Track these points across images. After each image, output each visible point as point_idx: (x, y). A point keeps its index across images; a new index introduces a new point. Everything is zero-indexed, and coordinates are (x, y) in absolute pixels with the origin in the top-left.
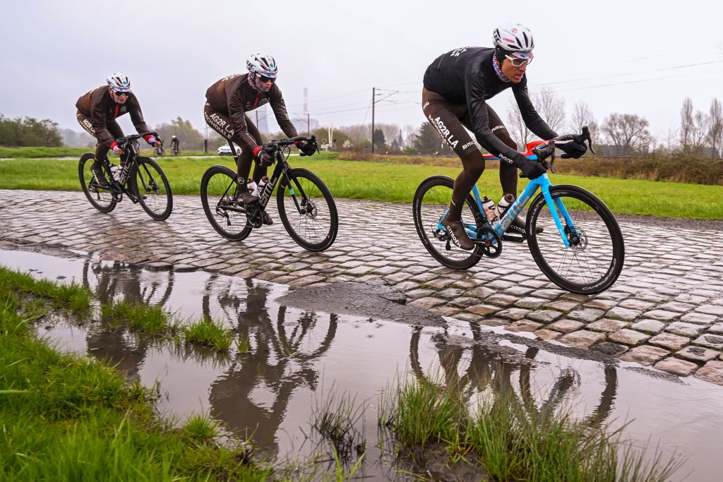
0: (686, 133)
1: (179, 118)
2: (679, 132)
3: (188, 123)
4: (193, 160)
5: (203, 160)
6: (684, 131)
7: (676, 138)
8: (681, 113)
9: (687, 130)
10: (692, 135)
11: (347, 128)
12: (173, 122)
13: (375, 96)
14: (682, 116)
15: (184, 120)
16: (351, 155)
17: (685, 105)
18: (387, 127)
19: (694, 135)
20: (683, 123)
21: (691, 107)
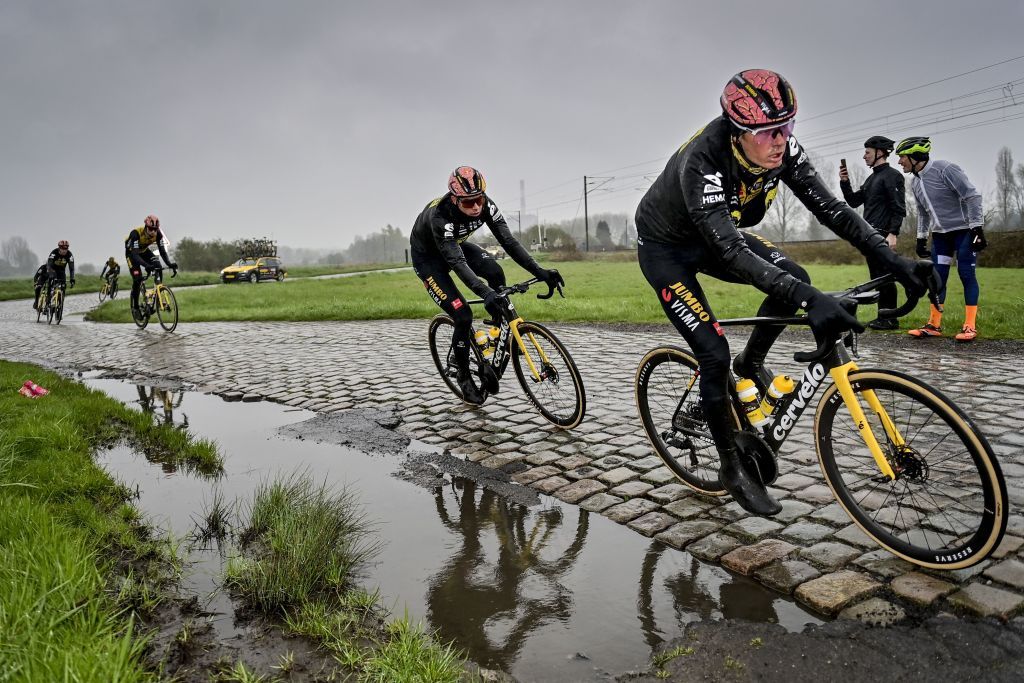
0: (1005, 194)
1: (389, 226)
2: (995, 194)
3: (398, 230)
4: (388, 274)
5: (399, 273)
6: (1002, 193)
7: (991, 203)
8: (997, 170)
9: (1006, 191)
10: (1014, 197)
11: (569, 222)
12: (383, 230)
13: (588, 186)
14: (998, 173)
15: (394, 228)
16: (563, 255)
17: (1001, 159)
18: (616, 218)
19: (1017, 197)
20: (1000, 183)
21: (1010, 160)
